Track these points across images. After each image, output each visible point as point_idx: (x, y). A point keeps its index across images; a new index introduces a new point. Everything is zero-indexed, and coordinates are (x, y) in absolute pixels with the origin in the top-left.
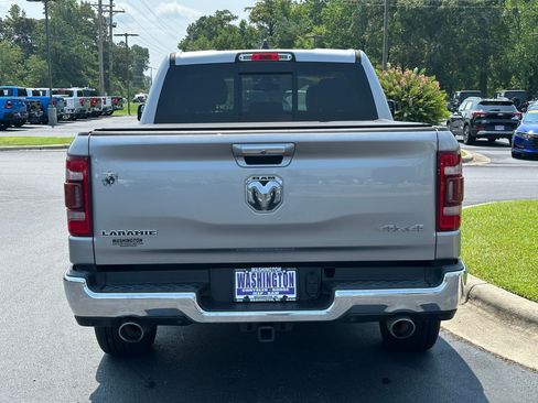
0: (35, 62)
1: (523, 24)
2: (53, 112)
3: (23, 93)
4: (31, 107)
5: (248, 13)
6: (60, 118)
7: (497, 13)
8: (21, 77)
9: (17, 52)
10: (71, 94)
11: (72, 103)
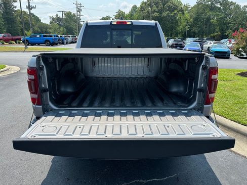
0: (62, 28)
1: (182, 21)
2: (65, 41)
3: (58, 36)
4: (59, 40)
5: (114, 17)
6: (67, 43)
7: (176, 18)
8: (59, 32)
9: (57, 26)
10: (70, 37)
11: (70, 39)
